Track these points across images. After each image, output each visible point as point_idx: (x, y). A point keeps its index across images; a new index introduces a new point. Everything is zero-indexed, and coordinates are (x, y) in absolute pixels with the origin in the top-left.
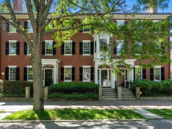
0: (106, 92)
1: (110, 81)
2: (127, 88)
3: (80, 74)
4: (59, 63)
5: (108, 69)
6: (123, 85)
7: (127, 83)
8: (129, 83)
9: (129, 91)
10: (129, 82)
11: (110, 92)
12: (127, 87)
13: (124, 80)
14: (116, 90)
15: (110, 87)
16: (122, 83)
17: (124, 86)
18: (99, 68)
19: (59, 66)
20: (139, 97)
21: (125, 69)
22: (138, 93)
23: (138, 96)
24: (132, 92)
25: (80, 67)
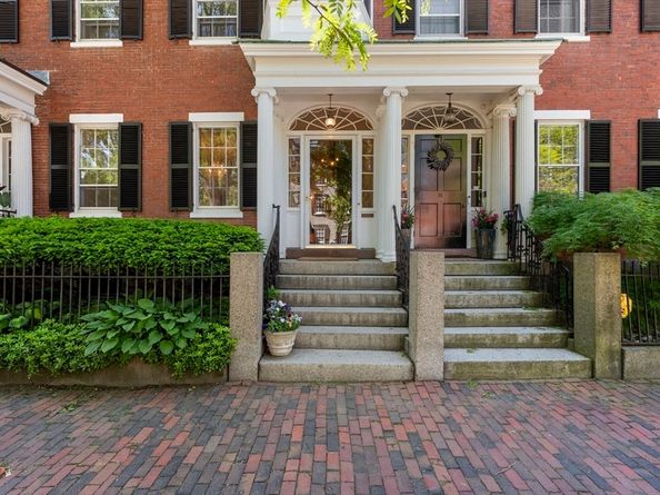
0: (323, 294)
1: (372, 216)
2: (479, 257)
3: (173, 170)
4: (37, 97)
5: (357, 137)
6: (454, 241)
7: (486, 224)
8: (499, 225)
9: (508, 280)
10: (494, 221)
11: (354, 294)
12: (484, 252)
13: (464, 207)
14: (401, 278)
15: (370, 254)
16: (448, 228)
17: (463, 245)
18: (298, 126)
19: (37, 114)
20: (617, 344)
21: (471, 133)
22: (601, 314)
23: (608, 341)
24: (528, 295)
25: (176, 119)
